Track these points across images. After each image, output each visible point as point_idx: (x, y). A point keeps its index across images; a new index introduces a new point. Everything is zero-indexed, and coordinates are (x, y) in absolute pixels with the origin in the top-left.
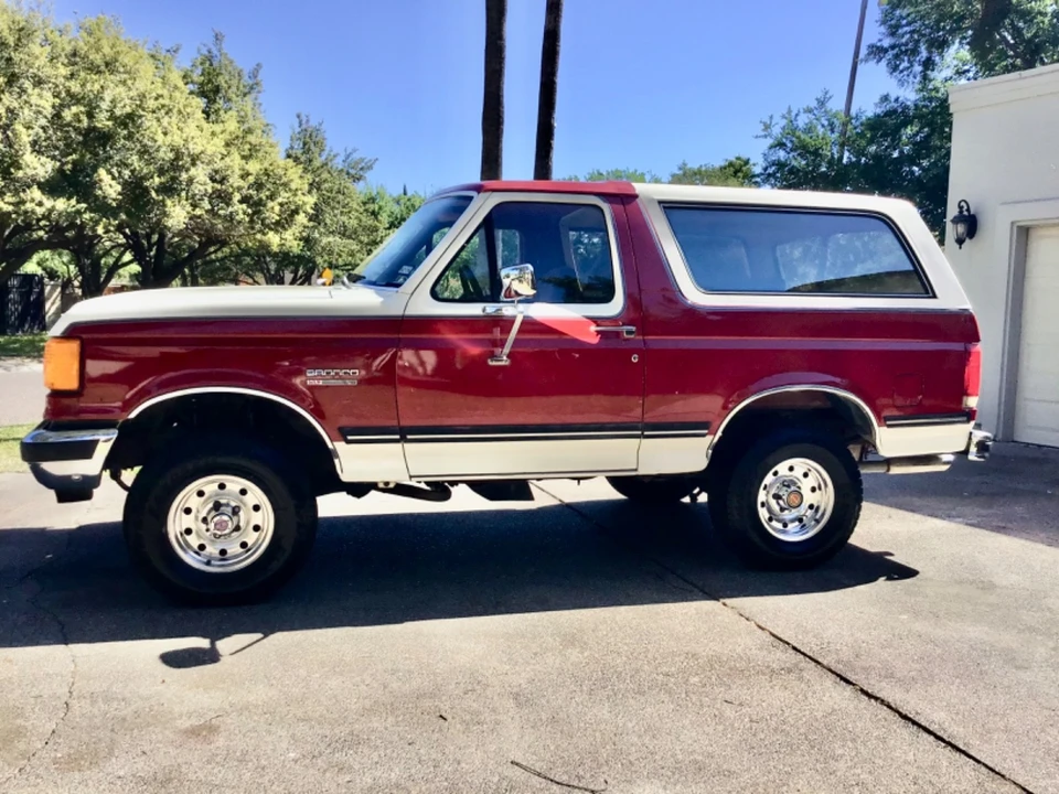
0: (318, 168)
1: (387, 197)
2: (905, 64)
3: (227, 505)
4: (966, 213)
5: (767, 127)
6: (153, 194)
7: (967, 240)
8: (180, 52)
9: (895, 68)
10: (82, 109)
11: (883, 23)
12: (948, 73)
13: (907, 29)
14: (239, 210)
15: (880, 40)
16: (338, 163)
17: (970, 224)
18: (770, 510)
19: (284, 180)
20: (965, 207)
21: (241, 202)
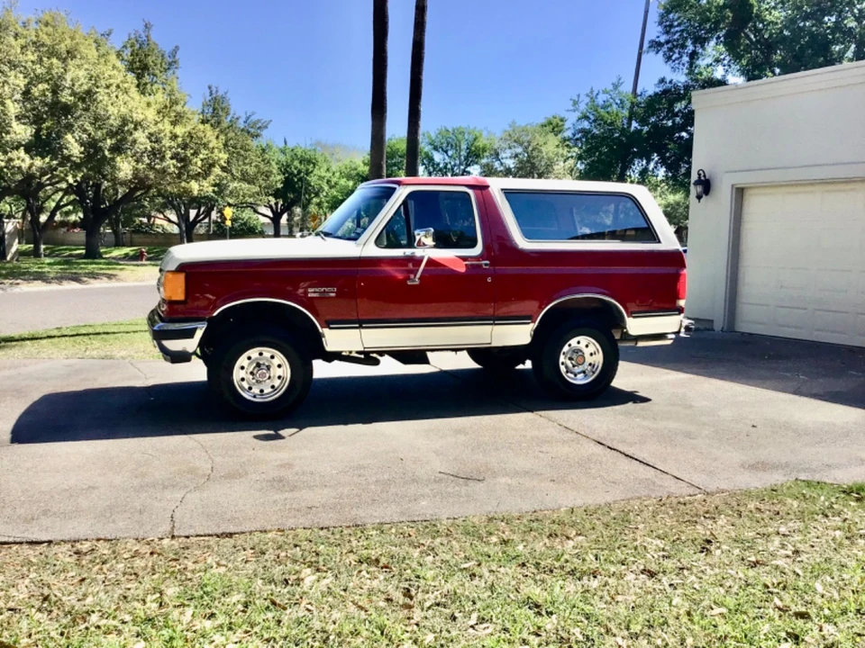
0: (225, 129)
1: (274, 149)
2: (676, 56)
3: (264, 364)
4: (703, 178)
5: (575, 103)
6: (107, 153)
7: (704, 196)
8: (112, 36)
9: (669, 58)
10: (46, 86)
11: (660, 24)
12: (709, 60)
13: (677, 29)
14: (171, 164)
15: (658, 37)
16: (241, 124)
17: (706, 186)
18: (567, 367)
19: (205, 140)
20: (702, 174)
21: (172, 158)
